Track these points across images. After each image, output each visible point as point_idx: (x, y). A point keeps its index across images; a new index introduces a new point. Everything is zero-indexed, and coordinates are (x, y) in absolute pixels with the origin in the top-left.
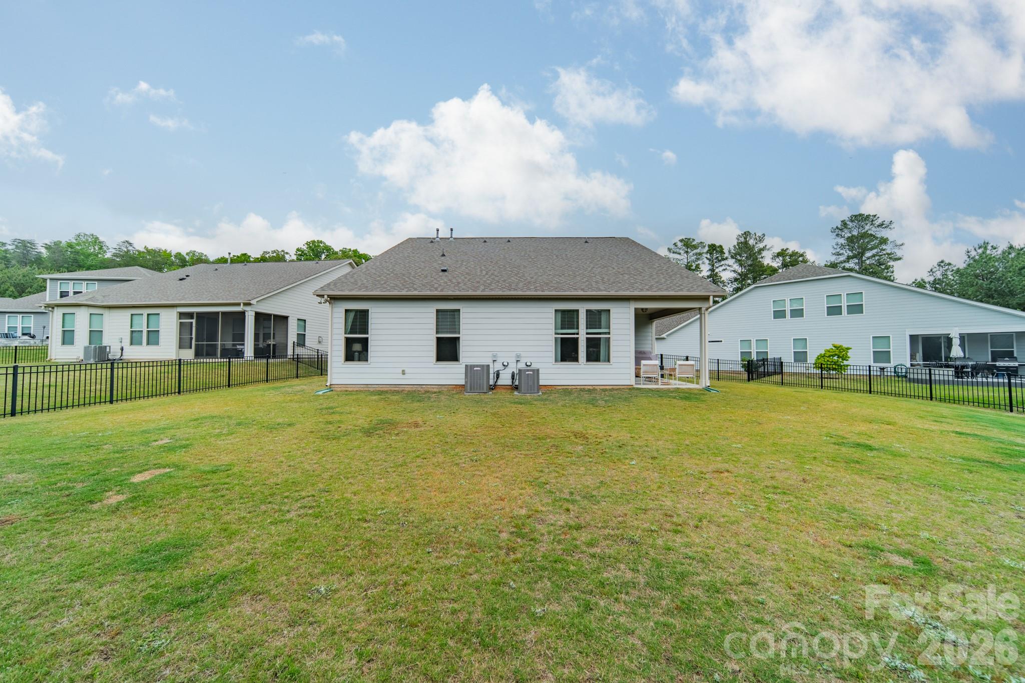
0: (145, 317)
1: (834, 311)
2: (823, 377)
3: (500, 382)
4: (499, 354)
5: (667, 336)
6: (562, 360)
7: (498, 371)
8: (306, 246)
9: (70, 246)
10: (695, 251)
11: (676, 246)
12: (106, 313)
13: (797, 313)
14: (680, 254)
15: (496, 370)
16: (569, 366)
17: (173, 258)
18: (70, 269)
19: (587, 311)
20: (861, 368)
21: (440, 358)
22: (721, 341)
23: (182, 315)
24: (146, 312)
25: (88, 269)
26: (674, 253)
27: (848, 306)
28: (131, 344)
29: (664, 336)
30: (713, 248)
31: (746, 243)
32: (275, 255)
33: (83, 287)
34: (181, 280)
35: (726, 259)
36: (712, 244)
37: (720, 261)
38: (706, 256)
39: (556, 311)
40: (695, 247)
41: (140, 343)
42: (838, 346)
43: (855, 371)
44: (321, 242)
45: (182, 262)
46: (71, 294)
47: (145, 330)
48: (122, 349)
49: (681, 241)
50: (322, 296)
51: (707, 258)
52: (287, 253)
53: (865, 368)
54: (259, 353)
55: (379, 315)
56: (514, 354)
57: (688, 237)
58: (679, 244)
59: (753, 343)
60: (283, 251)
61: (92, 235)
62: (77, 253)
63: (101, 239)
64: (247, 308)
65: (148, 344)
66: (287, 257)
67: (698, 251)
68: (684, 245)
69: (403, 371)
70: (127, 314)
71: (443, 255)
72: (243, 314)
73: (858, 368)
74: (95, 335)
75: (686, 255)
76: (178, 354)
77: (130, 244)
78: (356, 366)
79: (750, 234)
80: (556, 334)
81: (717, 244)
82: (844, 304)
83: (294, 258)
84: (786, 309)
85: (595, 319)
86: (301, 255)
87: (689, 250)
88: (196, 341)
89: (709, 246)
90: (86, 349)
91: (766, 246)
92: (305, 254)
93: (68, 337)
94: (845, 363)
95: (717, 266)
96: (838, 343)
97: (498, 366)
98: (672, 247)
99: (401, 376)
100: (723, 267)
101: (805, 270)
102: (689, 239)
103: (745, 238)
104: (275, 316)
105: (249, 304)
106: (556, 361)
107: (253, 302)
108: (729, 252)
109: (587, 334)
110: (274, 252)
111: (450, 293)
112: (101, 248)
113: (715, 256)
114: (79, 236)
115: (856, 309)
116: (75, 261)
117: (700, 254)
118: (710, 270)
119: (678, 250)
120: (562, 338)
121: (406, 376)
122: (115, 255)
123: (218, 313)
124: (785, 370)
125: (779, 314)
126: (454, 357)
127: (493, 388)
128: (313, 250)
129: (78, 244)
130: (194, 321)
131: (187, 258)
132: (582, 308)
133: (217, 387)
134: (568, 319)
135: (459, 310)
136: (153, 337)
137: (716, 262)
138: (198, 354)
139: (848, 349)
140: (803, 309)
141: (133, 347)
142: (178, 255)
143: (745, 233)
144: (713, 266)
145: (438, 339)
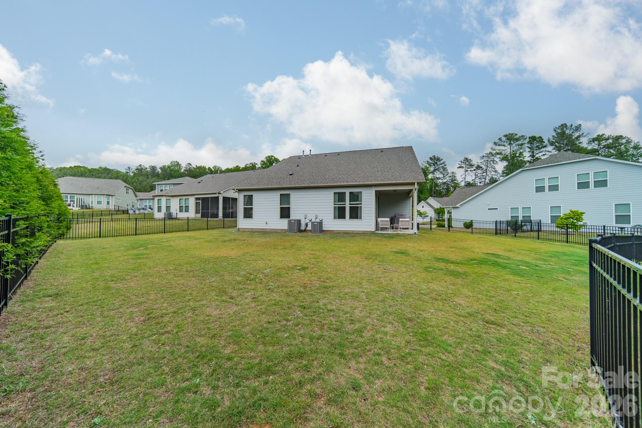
0: (184, 200)
1: (583, 185)
2: (569, 233)
3: (308, 229)
4: (308, 215)
5: (461, 205)
6: (339, 218)
7: (307, 223)
8: (266, 159)
9: (169, 167)
10: (517, 143)
11: (501, 140)
12: (171, 198)
13: (553, 188)
14: (504, 146)
15: (306, 222)
16: (341, 221)
17: (207, 170)
18: (169, 178)
19: (350, 193)
20: (595, 227)
21: (282, 217)
22: (497, 209)
23: (197, 199)
24: (184, 198)
25: (175, 178)
26: (499, 145)
27: (594, 181)
28: (180, 212)
29: (458, 206)
30: (533, 139)
31: (563, 133)
32: (251, 165)
33: (168, 187)
34: (199, 183)
35: (545, 146)
36: (532, 136)
37: (540, 149)
38: (527, 145)
39: (334, 193)
40: (517, 140)
41: (183, 212)
42: (573, 211)
43: (590, 230)
44: (273, 156)
45: (211, 172)
46: (164, 190)
47: (184, 206)
48: (177, 214)
49: (505, 136)
50: (234, 189)
51: (528, 147)
52: (257, 164)
53: (600, 228)
54: (225, 215)
55: (257, 198)
56: (314, 215)
57: (512, 133)
58: (504, 139)
59: (520, 210)
60: (254, 163)
61: (177, 161)
62: (171, 170)
63: (180, 163)
64: (219, 195)
65: (185, 212)
66: (257, 166)
67: (520, 142)
68: (508, 139)
69: (266, 223)
70: (178, 199)
71: (298, 166)
72: (218, 198)
73: (593, 227)
74: (168, 208)
75: (509, 146)
76: (195, 215)
77: (191, 165)
78: (248, 220)
79: (566, 126)
80: (334, 205)
81: (537, 136)
82: (592, 181)
83: (260, 166)
84: (545, 185)
85: (355, 197)
86: (263, 164)
87: (512, 142)
88: (202, 210)
89: (530, 138)
90: (165, 213)
91: (583, 134)
92: (265, 164)
93: (159, 209)
94: (580, 223)
95: (537, 152)
96: (573, 210)
97: (307, 221)
98: (497, 141)
99: (265, 225)
100: (543, 153)
101: (561, 156)
102: (512, 134)
103: (562, 129)
104: (232, 198)
105: (219, 193)
106: (335, 218)
107: (222, 192)
108: (549, 141)
109: (350, 204)
110: (251, 164)
111: (285, 186)
112: (180, 168)
113: (535, 145)
114: (172, 162)
115: (601, 184)
116: (171, 174)
117: (522, 145)
118: (531, 156)
119: (502, 143)
120: (338, 207)
121: (267, 225)
122: (185, 170)
123: (209, 197)
124: (543, 228)
125: (540, 189)
126: (288, 216)
127: (305, 230)
128: (269, 161)
129: (171, 167)
130: (200, 201)
131: (213, 169)
132: (347, 191)
133: (203, 229)
134: (340, 197)
135: (290, 194)
136: (187, 210)
137: (536, 150)
138: (202, 216)
139: (582, 213)
140: (558, 185)
141: (180, 213)
142: (209, 168)
143: (562, 125)
144: (533, 152)
145: (281, 208)
